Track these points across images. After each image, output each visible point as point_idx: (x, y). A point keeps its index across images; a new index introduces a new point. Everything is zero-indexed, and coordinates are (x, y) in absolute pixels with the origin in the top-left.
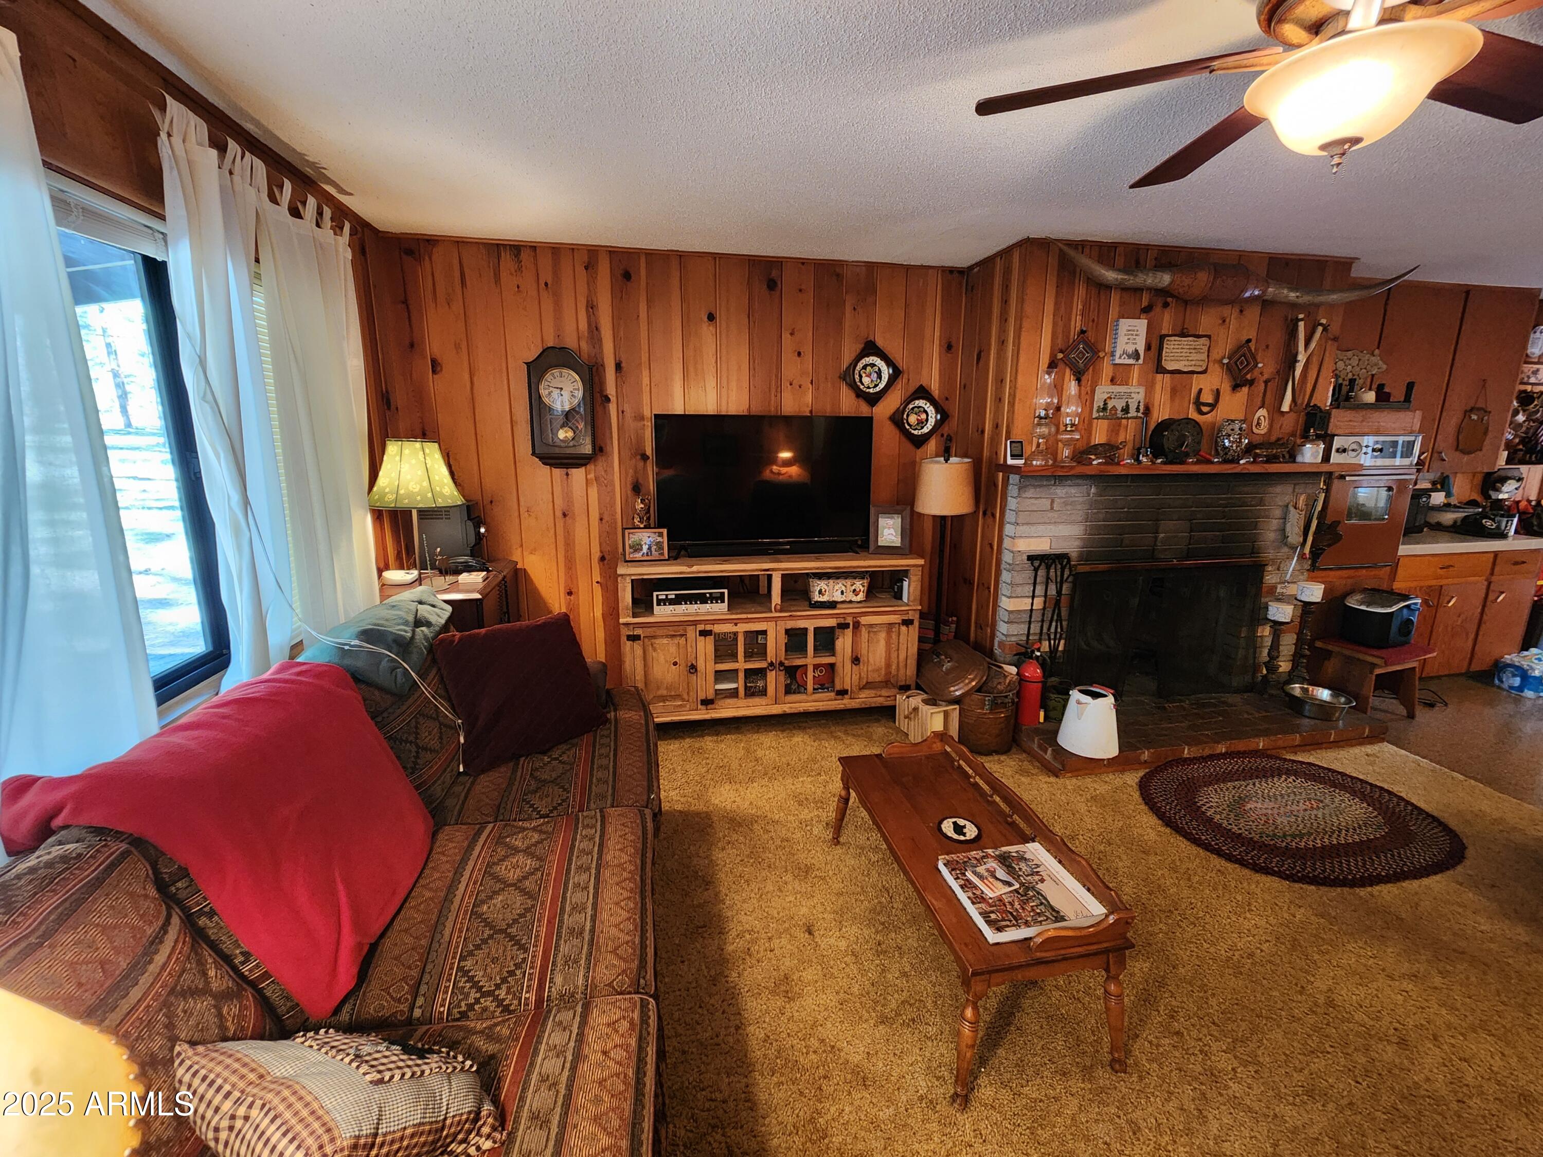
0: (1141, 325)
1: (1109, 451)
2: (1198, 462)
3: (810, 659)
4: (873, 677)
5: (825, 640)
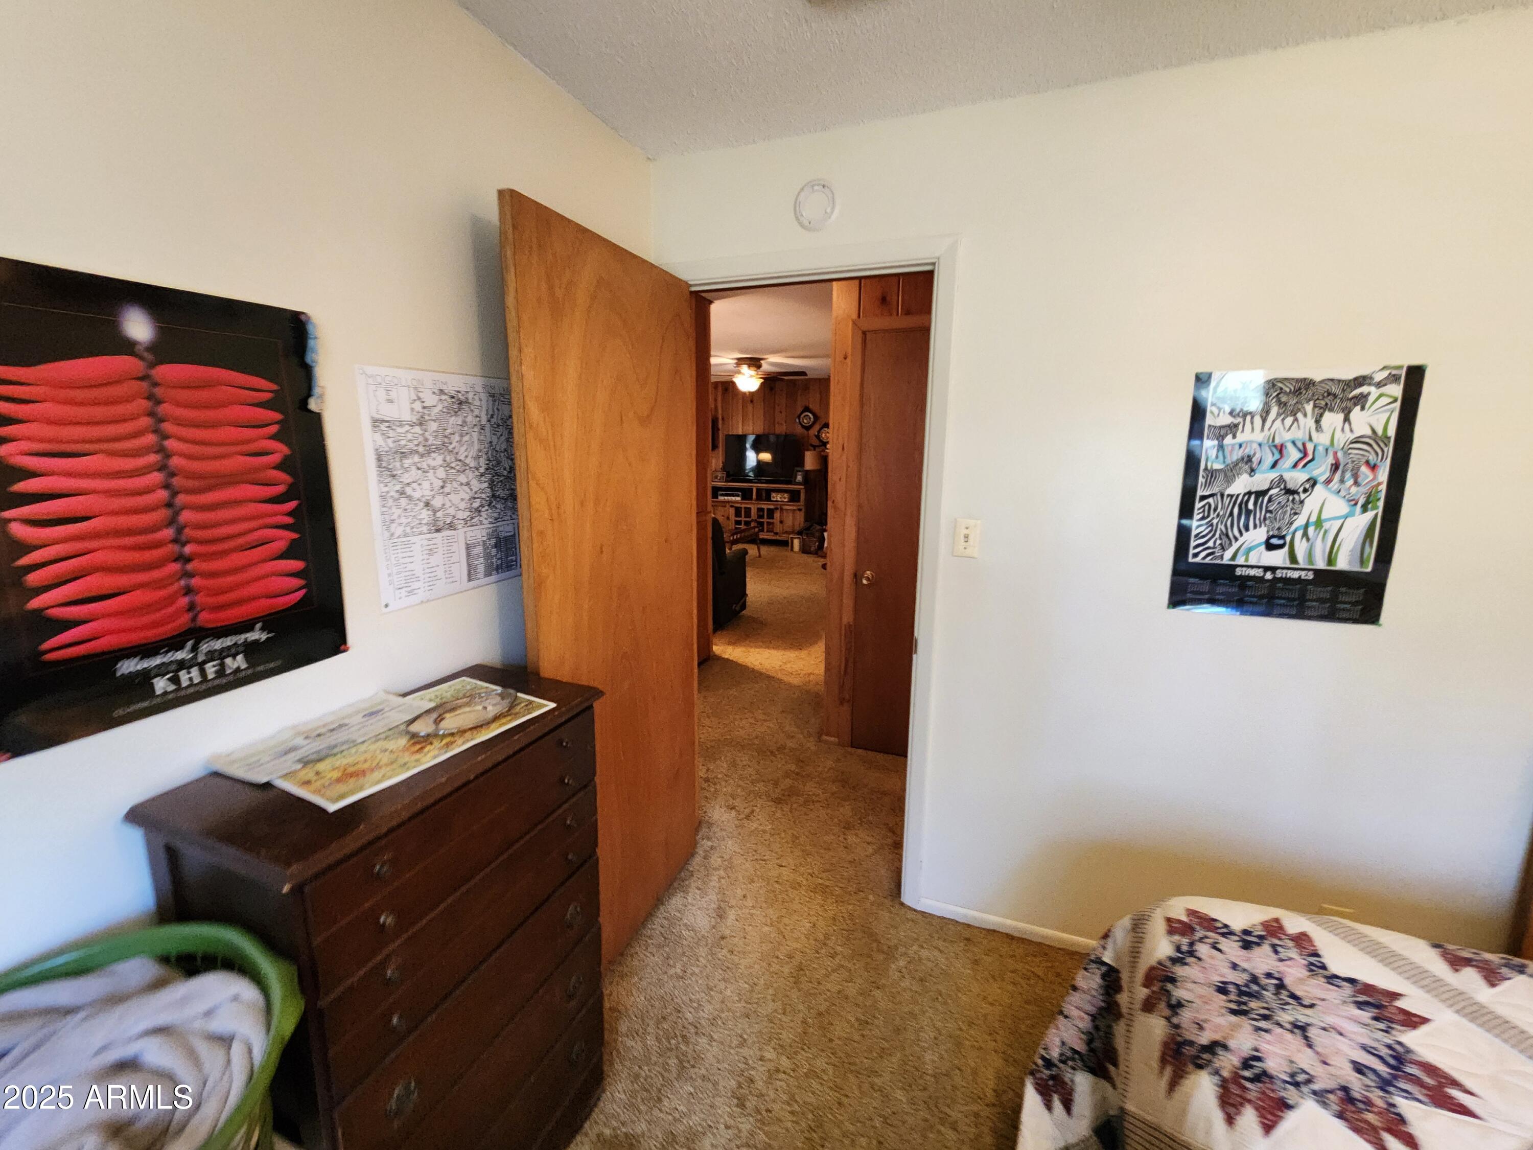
3: (765, 520)
4: (788, 530)
5: (771, 513)
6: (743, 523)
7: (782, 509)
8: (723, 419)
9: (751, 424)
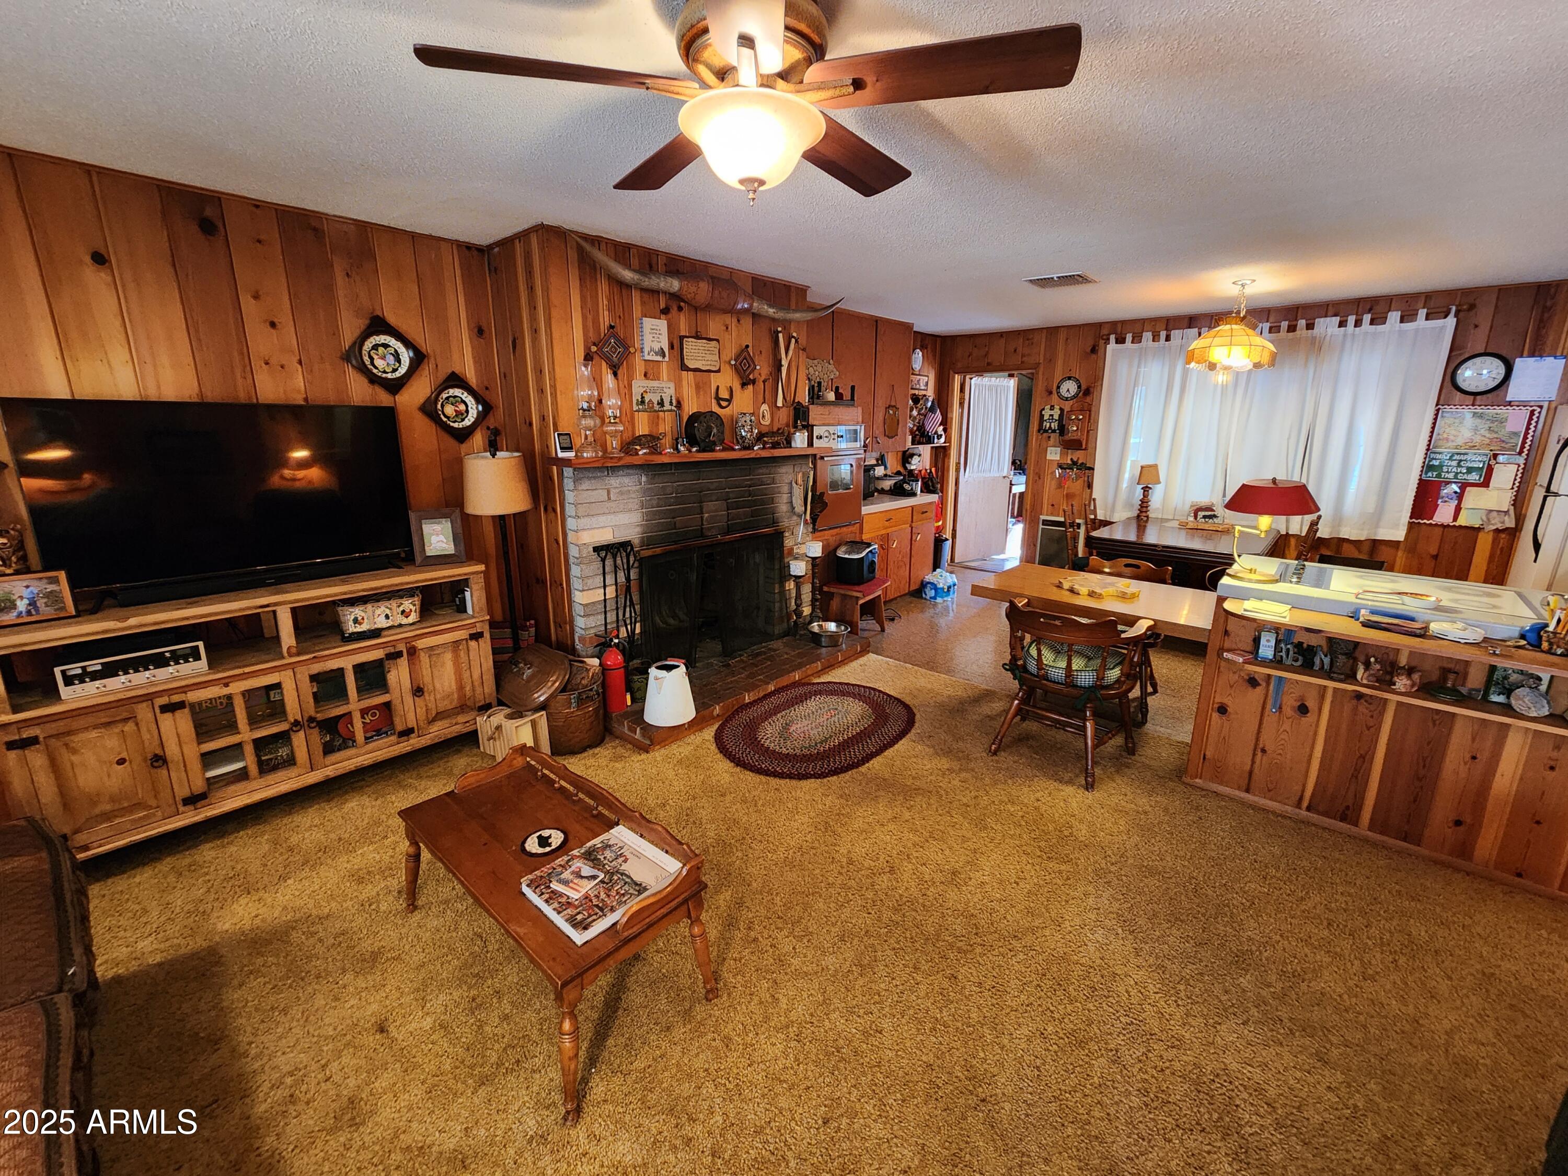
0: (661, 325)
1: (652, 440)
2: (724, 450)
3: (353, 705)
5: (371, 675)
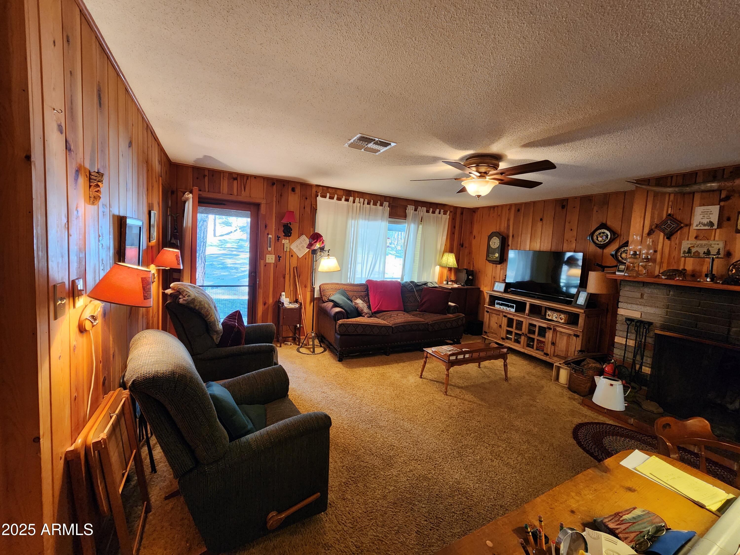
0: (714, 209)
3: (536, 337)
4: (560, 353)
5: (542, 331)
6: (513, 334)
7: (555, 330)
8: (513, 236)
9: (539, 240)
